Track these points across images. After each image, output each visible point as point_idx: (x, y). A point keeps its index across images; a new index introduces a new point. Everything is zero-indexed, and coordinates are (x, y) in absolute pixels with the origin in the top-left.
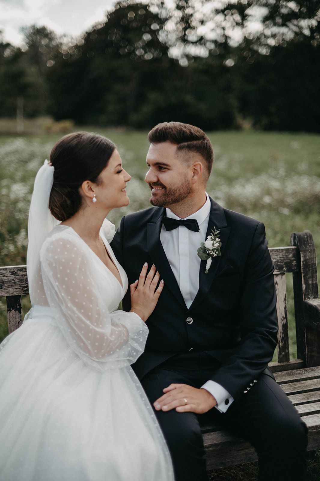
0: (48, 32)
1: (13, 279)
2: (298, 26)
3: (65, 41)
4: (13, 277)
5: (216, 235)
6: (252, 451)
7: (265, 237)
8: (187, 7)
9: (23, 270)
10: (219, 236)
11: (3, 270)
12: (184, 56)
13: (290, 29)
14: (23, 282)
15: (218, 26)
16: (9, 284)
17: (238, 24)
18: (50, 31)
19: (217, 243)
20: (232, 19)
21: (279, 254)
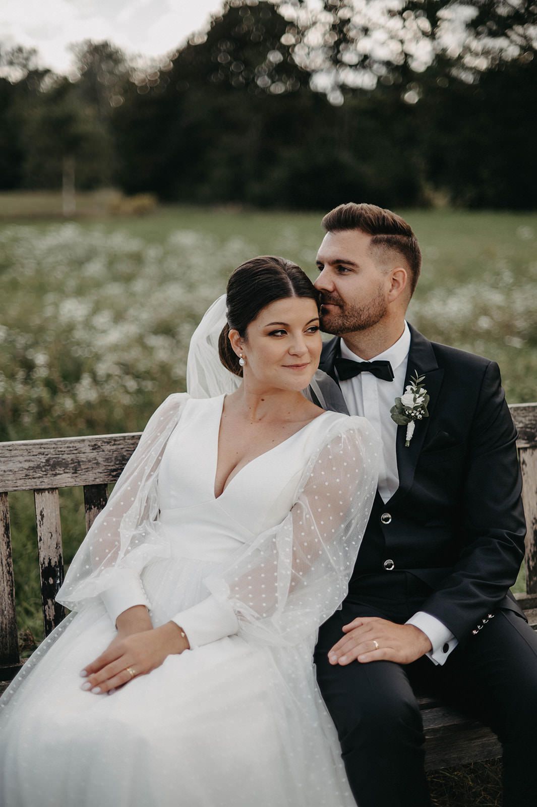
0: (112, 49)
1: (95, 458)
2: (525, 37)
3: (140, 64)
4: (94, 454)
5: (418, 384)
6: (492, 741)
7: (500, 385)
8: (341, 7)
9: (111, 442)
10: (424, 385)
11: (79, 442)
12: (336, 87)
13: (512, 42)
14: (110, 462)
15: (392, 38)
16: (89, 465)
17: (425, 34)
18: (115, 49)
19: (421, 398)
20: (415, 27)
21: (527, 414)
